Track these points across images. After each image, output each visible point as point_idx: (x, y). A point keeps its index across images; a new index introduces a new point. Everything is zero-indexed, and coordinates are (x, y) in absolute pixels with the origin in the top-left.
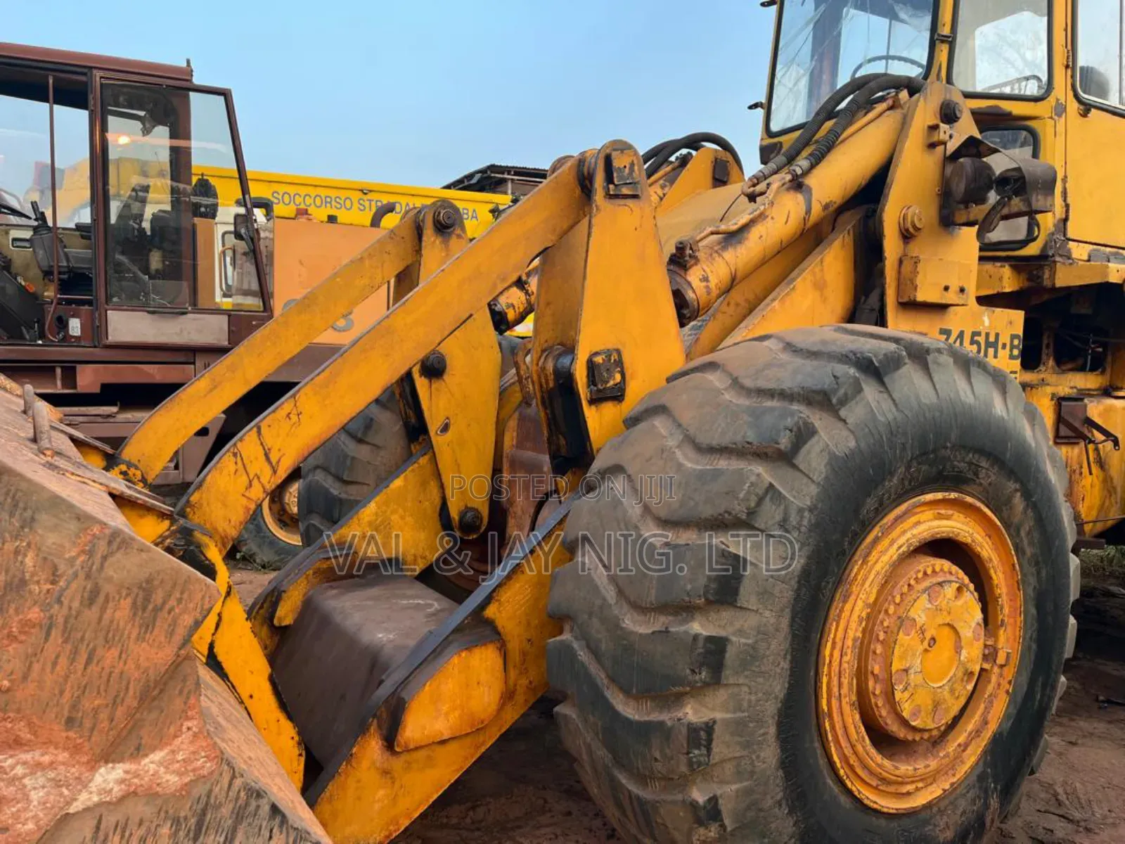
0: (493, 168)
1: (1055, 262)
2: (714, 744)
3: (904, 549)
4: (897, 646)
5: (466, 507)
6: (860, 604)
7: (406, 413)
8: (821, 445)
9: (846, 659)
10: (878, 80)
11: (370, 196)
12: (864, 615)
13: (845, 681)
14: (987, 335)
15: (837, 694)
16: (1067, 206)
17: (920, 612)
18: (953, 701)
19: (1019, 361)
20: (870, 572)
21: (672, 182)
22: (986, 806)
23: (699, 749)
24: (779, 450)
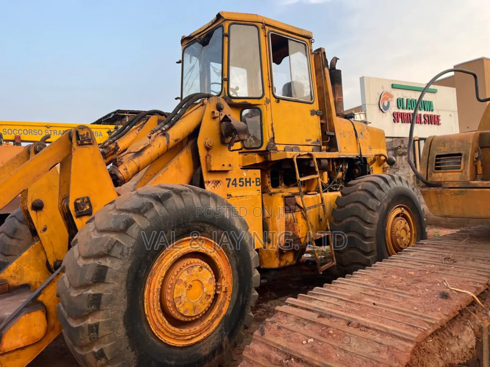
0: (119, 111)
1: (270, 152)
2: (99, 331)
3: (176, 257)
4: (175, 290)
5: (57, 260)
6: (159, 276)
7: (30, 225)
8: (137, 226)
9: (155, 296)
10: (198, 95)
11: (51, 129)
12: (161, 280)
13: (155, 304)
14: (246, 179)
15: (153, 308)
16: (274, 133)
17: (184, 277)
18: (202, 305)
19: (260, 186)
20: (163, 266)
21: (142, 128)
22: (223, 340)
23: (93, 333)
24: (120, 229)
